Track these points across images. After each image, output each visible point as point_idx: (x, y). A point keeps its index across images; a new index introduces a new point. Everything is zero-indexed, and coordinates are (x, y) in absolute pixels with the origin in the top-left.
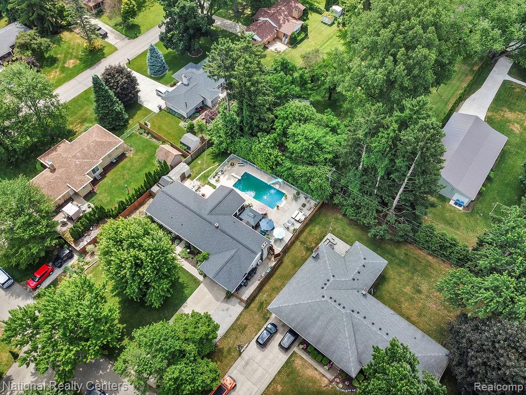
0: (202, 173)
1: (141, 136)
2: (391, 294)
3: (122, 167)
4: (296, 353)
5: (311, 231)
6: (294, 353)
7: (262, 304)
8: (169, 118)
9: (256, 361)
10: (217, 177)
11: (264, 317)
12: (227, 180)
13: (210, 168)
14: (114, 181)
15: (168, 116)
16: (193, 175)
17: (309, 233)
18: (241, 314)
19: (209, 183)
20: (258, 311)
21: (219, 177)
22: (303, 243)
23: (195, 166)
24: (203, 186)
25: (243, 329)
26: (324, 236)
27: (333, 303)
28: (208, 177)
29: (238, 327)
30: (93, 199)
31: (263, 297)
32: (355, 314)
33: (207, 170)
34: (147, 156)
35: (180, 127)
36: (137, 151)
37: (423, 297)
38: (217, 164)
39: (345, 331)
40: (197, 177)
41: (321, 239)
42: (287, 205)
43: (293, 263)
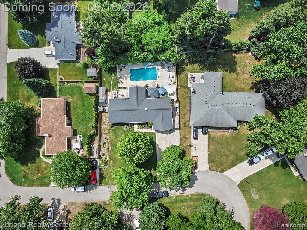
0: (111, 84)
1: (65, 86)
2: (229, 83)
3: (74, 109)
4: (210, 132)
5: (180, 78)
6: (209, 132)
7: (184, 123)
8: (68, 66)
9: (198, 144)
11: (189, 128)
12: (126, 80)
13: (112, 79)
14: (77, 118)
15: (66, 65)
16: (108, 88)
17: (181, 80)
18: (180, 133)
19: (119, 87)
20: (185, 126)
21: (121, 81)
22: (181, 86)
23: (105, 83)
24: (118, 91)
25: (185, 137)
26: (187, 77)
27: (214, 107)
29: (183, 138)
30: (78, 133)
31: (183, 120)
32: (225, 105)
33: (112, 81)
34: (79, 94)
35: (78, 67)
36: (72, 96)
37: (241, 75)
39: (225, 114)
40: (111, 88)
41: (187, 79)
42: (161, 73)
43: (184, 98)
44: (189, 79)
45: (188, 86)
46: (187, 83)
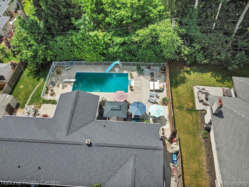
0: (31, 95)
5: (177, 93)
10: (50, 92)
12: (63, 88)
13: (37, 86)
16: (21, 102)
17: (179, 96)
19: (44, 101)
21: (52, 90)
22: (180, 108)
23: (18, 93)
24: (40, 107)
26: (192, 91)
28: (39, 95)
33: (34, 90)
38: (42, 80)
40: (28, 102)
41: (192, 95)
42: (137, 82)
43: (189, 133)
44: (196, 94)
45: (197, 109)
46: (194, 103)
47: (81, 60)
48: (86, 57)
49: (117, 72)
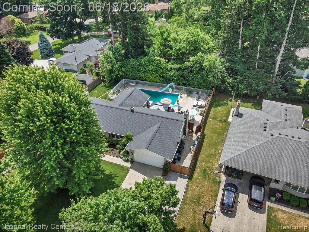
7: (205, 171)
13: (107, 93)
20: (204, 178)
22: (214, 118)
25: (197, 200)
31: (202, 165)
33: (104, 94)
43: (215, 133)
44: (231, 113)
45: (229, 121)
46: (228, 118)
47: (145, 80)
48: (149, 78)
49: (170, 92)
